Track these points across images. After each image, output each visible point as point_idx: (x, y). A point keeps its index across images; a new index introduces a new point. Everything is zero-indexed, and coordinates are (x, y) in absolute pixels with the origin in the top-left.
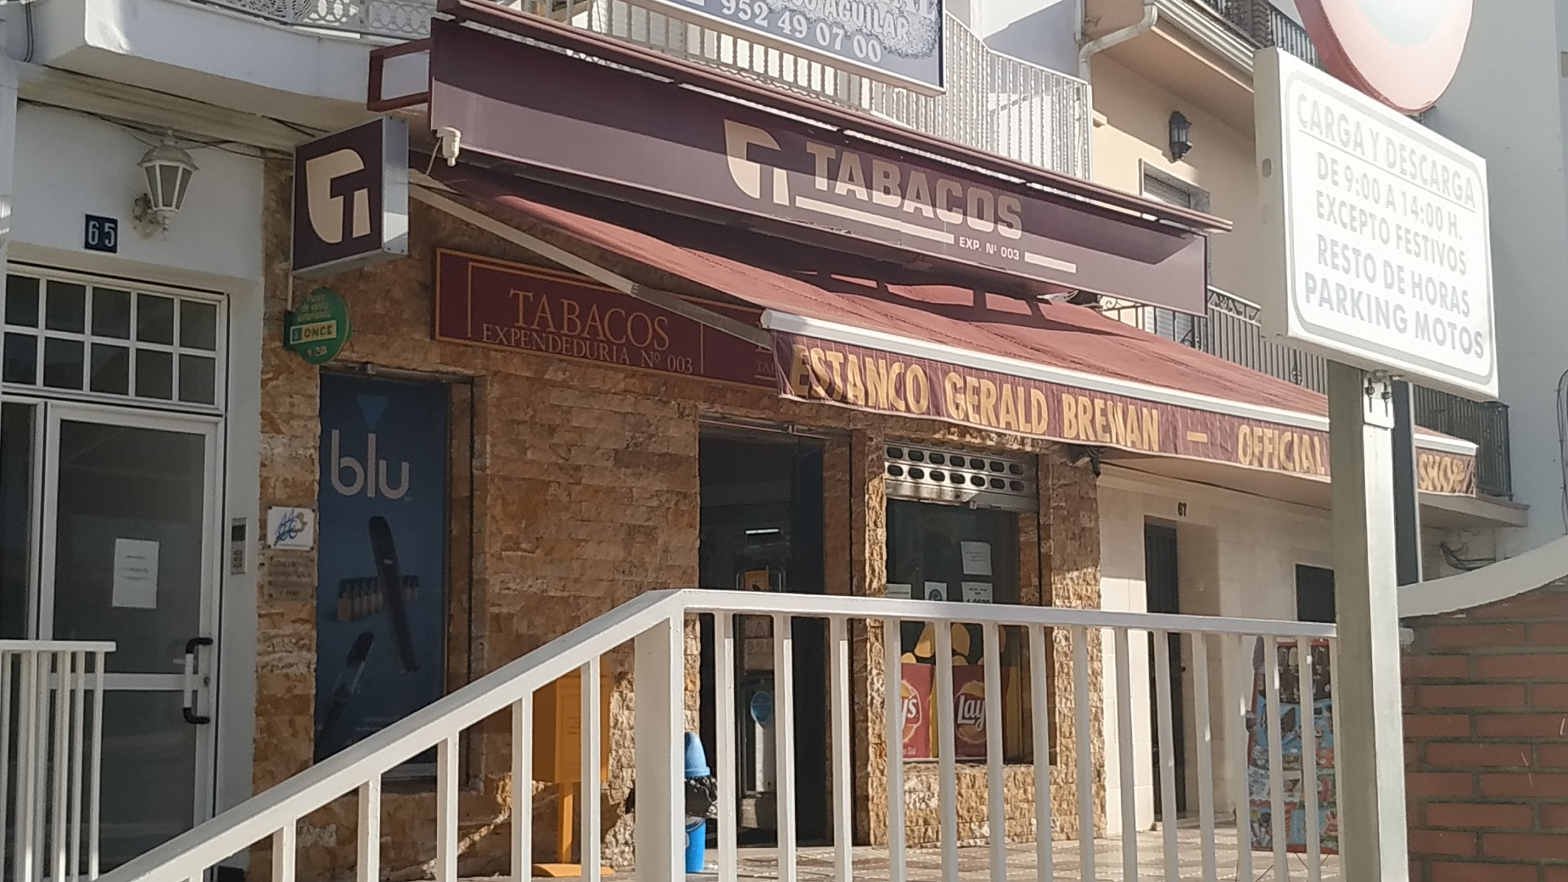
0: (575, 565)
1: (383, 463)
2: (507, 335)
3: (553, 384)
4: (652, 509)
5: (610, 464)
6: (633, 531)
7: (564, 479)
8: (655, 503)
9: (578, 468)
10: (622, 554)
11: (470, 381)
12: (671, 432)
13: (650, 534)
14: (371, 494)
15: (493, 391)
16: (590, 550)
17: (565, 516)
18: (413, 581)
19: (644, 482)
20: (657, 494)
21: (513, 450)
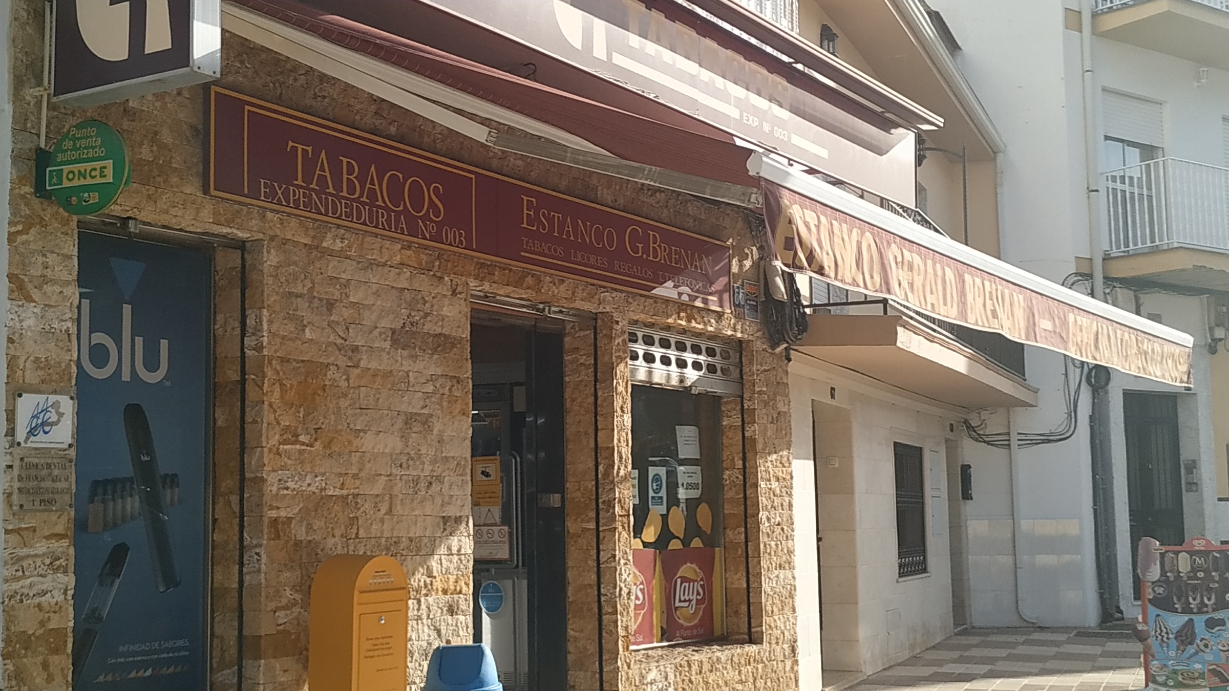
0: (355, 459)
1: (139, 340)
2: (286, 194)
3: (331, 253)
4: (428, 395)
5: (387, 345)
6: (410, 419)
7: (342, 361)
8: (430, 388)
9: (355, 349)
10: (399, 445)
11: (241, 246)
12: (446, 311)
13: (426, 422)
14: (126, 376)
15: (271, 259)
16: (368, 442)
17: (344, 403)
18: (172, 480)
19: (419, 365)
20: (432, 379)
21: (291, 327)
